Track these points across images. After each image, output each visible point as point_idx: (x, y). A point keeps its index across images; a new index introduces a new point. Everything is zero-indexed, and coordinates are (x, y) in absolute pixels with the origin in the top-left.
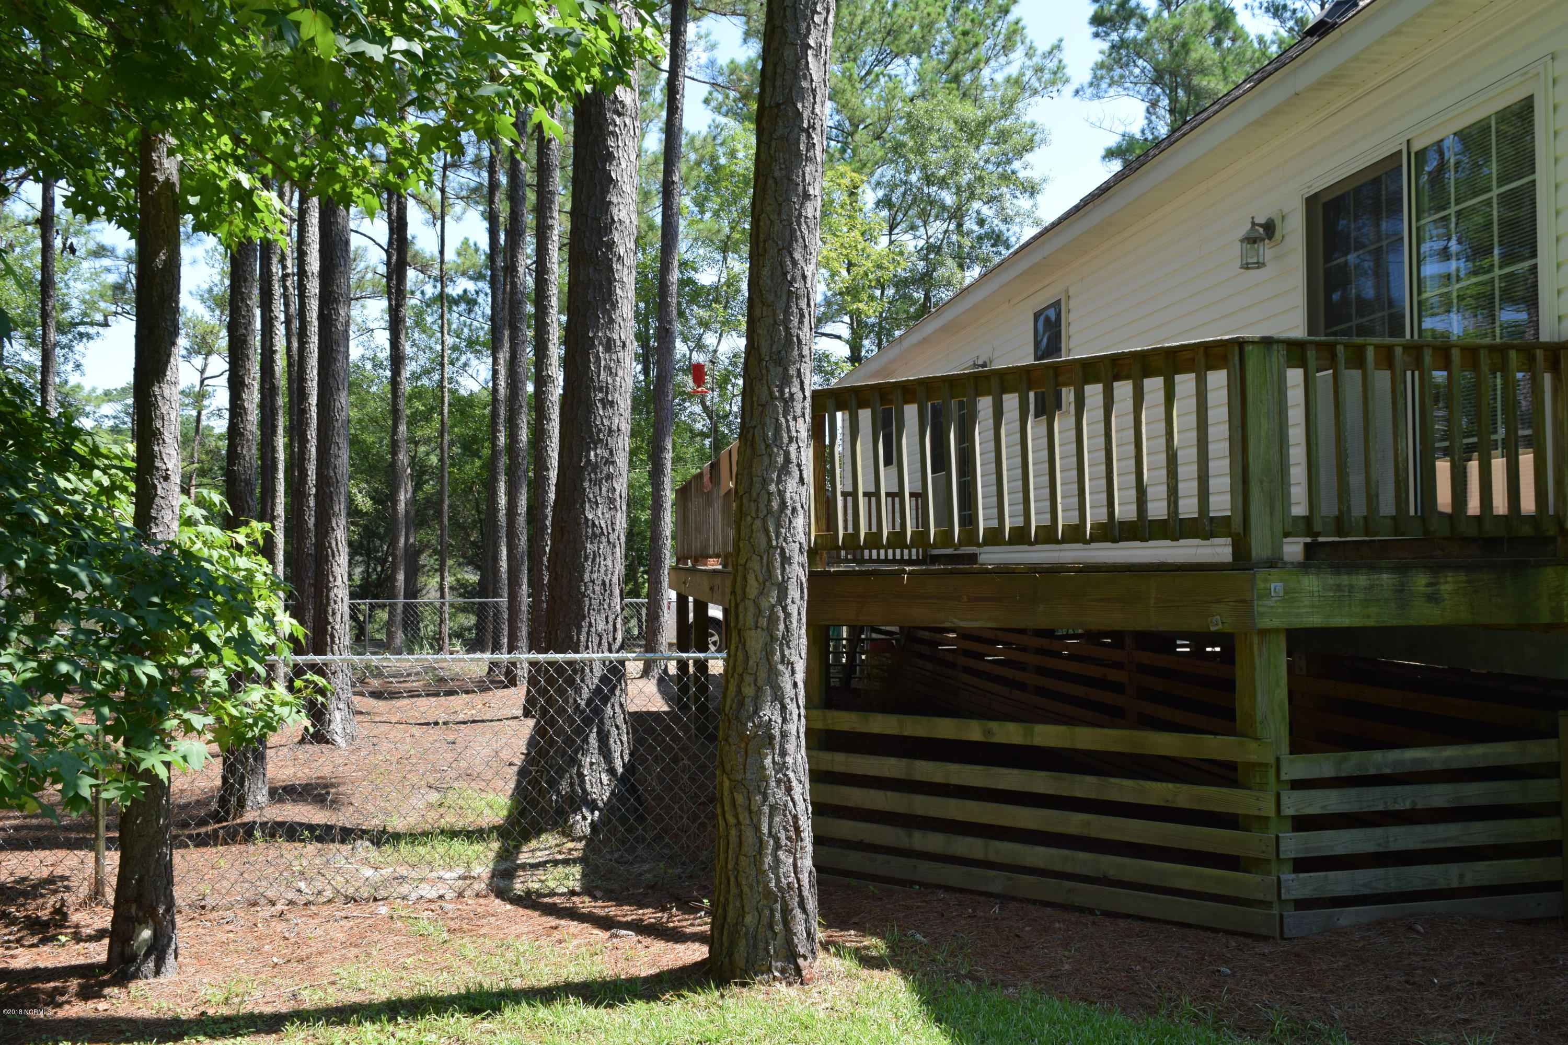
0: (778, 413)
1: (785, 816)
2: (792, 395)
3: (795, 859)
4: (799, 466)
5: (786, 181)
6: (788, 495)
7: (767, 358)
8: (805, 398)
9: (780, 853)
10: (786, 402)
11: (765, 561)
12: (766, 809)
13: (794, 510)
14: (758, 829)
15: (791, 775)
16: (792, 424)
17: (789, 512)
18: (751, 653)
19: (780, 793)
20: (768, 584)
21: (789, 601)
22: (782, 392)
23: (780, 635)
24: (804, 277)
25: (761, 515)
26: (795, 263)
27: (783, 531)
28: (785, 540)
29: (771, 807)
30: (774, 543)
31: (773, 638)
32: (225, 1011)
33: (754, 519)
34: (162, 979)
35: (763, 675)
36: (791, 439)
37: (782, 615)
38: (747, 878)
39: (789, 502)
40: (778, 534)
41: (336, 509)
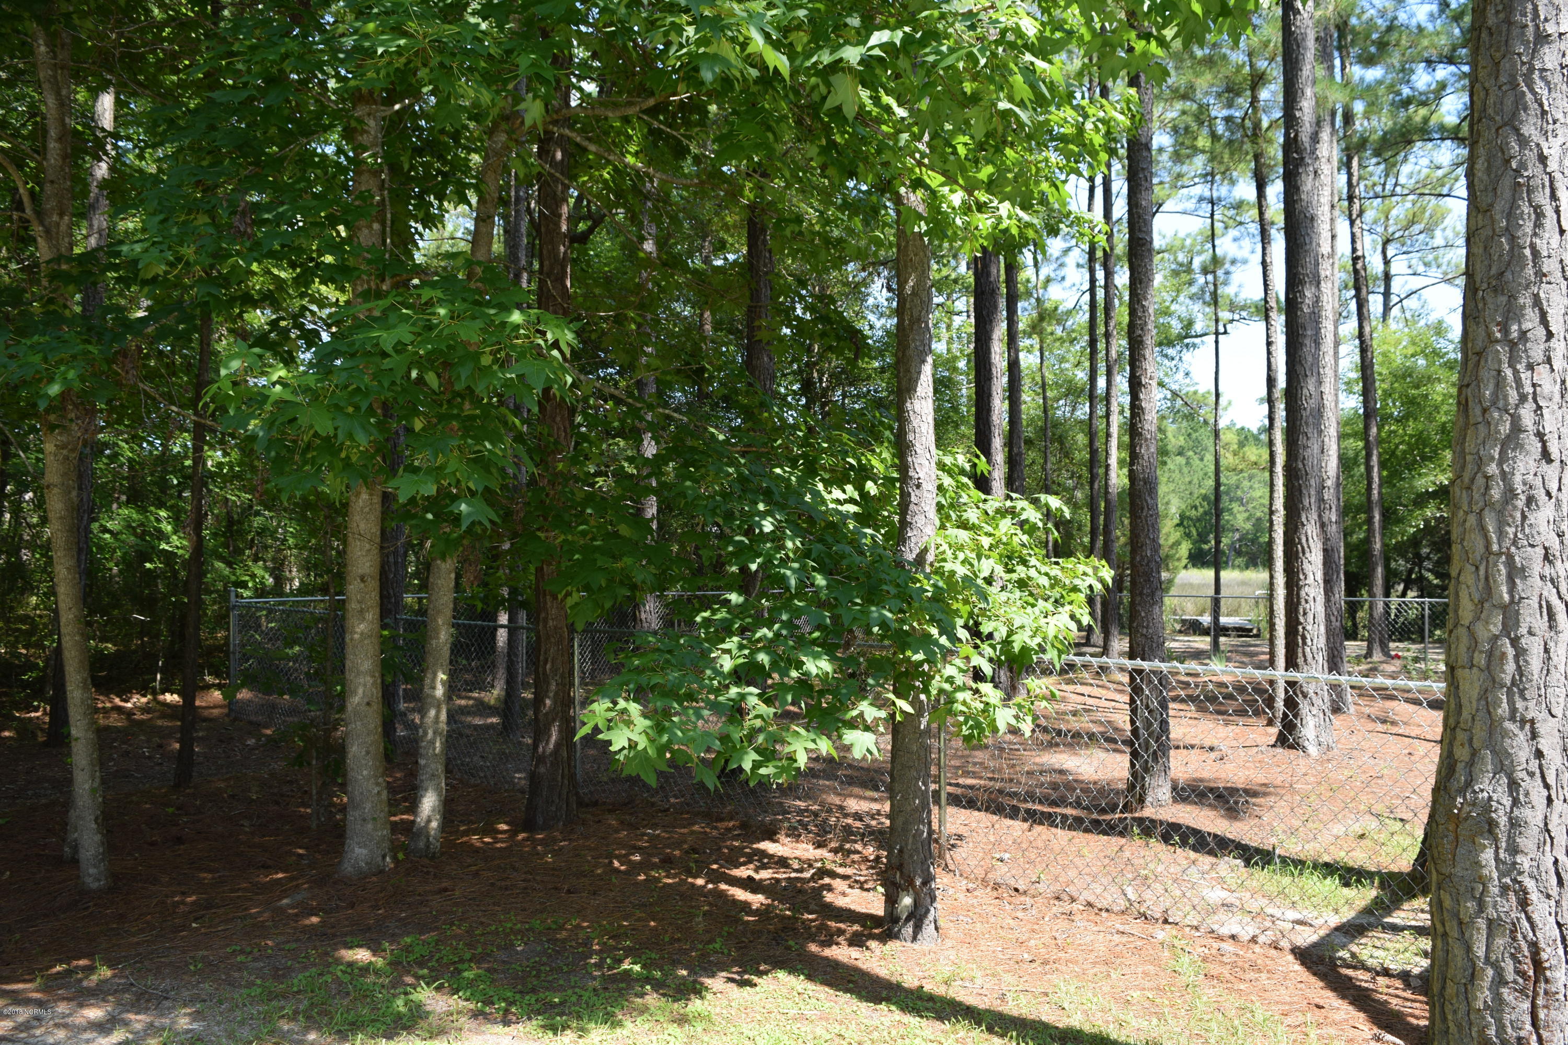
0: (1500, 362)
1: (1514, 939)
2: (1523, 334)
3: (1534, 1006)
4: (1540, 435)
5: (1504, 27)
6: (1518, 478)
7: (1485, 286)
8: (1550, 335)
9: (1505, 991)
10: (1513, 345)
11: (1482, 572)
12: (1481, 923)
13: (1530, 500)
14: (1469, 949)
15: (1530, 884)
16: (1525, 376)
17: (1520, 503)
18: (1464, 701)
19: (1508, 907)
20: (1486, 605)
21: (1523, 630)
22: (1506, 331)
23: (1508, 680)
24: (1543, 159)
25: (1476, 508)
26: (1524, 142)
27: (1511, 531)
28: (1515, 542)
29: (1490, 922)
30: (1495, 547)
31: (1496, 683)
32: (941, 991)
33: (1466, 513)
34: (916, 946)
35: (1479, 733)
36: (1523, 398)
37: (1510, 652)
38: (1455, 1012)
39: (1519, 488)
40: (1501, 534)
41: (1306, 503)
